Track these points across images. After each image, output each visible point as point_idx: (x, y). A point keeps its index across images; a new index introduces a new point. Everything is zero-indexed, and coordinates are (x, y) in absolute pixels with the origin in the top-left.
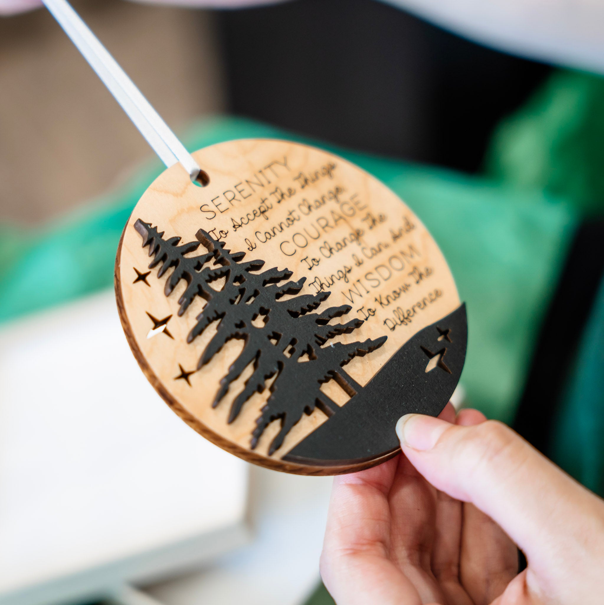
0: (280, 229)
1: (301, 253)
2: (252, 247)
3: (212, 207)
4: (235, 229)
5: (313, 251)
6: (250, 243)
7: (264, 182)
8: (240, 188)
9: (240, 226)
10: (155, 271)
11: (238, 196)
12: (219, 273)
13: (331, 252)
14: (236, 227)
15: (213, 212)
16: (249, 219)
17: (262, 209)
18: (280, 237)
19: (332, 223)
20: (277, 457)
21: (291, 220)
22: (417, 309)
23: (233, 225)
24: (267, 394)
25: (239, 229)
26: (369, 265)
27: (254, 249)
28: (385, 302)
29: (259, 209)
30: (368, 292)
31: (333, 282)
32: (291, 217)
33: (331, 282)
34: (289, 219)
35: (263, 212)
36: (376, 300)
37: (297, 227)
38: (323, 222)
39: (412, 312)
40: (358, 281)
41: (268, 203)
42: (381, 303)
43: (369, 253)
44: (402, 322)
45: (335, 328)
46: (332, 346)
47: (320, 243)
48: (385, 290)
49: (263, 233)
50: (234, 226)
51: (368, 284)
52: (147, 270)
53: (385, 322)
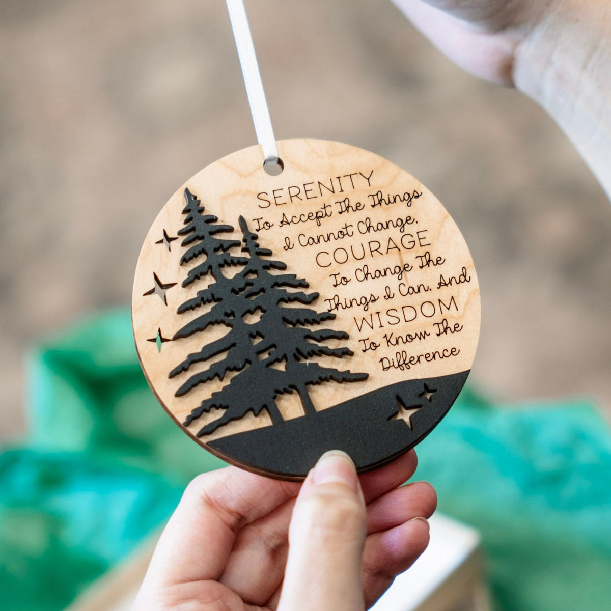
0: (326, 239)
1: (335, 268)
2: (289, 247)
3: (270, 197)
4: (281, 225)
5: (348, 271)
6: (289, 243)
7: (337, 188)
8: (308, 187)
9: (288, 223)
10: (182, 239)
11: (303, 195)
12: (236, 261)
13: (366, 277)
14: (284, 223)
15: (269, 201)
16: (300, 220)
17: (320, 214)
18: (322, 246)
19: (383, 249)
20: (204, 440)
21: (342, 234)
22: (422, 359)
23: (282, 220)
24: (227, 382)
25: (286, 226)
26: (398, 301)
27: (289, 250)
28: (393, 341)
29: (317, 213)
30: (381, 326)
31: (351, 305)
32: (345, 231)
33: (349, 305)
34: (341, 232)
35: (318, 218)
36: (386, 336)
37: (346, 242)
38: (374, 246)
39: (416, 359)
40: (378, 313)
41: (328, 210)
42: (389, 341)
43: (404, 290)
44: (399, 365)
45: (320, 349)
46: (307, 364)
47: (360, 264)
48: (401, 330)
49: (307, 237)
50: (282, 222)
51: (385, 319)
52: (176, 235)
53: (382, 360)
